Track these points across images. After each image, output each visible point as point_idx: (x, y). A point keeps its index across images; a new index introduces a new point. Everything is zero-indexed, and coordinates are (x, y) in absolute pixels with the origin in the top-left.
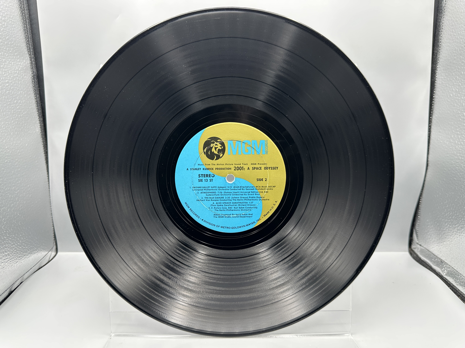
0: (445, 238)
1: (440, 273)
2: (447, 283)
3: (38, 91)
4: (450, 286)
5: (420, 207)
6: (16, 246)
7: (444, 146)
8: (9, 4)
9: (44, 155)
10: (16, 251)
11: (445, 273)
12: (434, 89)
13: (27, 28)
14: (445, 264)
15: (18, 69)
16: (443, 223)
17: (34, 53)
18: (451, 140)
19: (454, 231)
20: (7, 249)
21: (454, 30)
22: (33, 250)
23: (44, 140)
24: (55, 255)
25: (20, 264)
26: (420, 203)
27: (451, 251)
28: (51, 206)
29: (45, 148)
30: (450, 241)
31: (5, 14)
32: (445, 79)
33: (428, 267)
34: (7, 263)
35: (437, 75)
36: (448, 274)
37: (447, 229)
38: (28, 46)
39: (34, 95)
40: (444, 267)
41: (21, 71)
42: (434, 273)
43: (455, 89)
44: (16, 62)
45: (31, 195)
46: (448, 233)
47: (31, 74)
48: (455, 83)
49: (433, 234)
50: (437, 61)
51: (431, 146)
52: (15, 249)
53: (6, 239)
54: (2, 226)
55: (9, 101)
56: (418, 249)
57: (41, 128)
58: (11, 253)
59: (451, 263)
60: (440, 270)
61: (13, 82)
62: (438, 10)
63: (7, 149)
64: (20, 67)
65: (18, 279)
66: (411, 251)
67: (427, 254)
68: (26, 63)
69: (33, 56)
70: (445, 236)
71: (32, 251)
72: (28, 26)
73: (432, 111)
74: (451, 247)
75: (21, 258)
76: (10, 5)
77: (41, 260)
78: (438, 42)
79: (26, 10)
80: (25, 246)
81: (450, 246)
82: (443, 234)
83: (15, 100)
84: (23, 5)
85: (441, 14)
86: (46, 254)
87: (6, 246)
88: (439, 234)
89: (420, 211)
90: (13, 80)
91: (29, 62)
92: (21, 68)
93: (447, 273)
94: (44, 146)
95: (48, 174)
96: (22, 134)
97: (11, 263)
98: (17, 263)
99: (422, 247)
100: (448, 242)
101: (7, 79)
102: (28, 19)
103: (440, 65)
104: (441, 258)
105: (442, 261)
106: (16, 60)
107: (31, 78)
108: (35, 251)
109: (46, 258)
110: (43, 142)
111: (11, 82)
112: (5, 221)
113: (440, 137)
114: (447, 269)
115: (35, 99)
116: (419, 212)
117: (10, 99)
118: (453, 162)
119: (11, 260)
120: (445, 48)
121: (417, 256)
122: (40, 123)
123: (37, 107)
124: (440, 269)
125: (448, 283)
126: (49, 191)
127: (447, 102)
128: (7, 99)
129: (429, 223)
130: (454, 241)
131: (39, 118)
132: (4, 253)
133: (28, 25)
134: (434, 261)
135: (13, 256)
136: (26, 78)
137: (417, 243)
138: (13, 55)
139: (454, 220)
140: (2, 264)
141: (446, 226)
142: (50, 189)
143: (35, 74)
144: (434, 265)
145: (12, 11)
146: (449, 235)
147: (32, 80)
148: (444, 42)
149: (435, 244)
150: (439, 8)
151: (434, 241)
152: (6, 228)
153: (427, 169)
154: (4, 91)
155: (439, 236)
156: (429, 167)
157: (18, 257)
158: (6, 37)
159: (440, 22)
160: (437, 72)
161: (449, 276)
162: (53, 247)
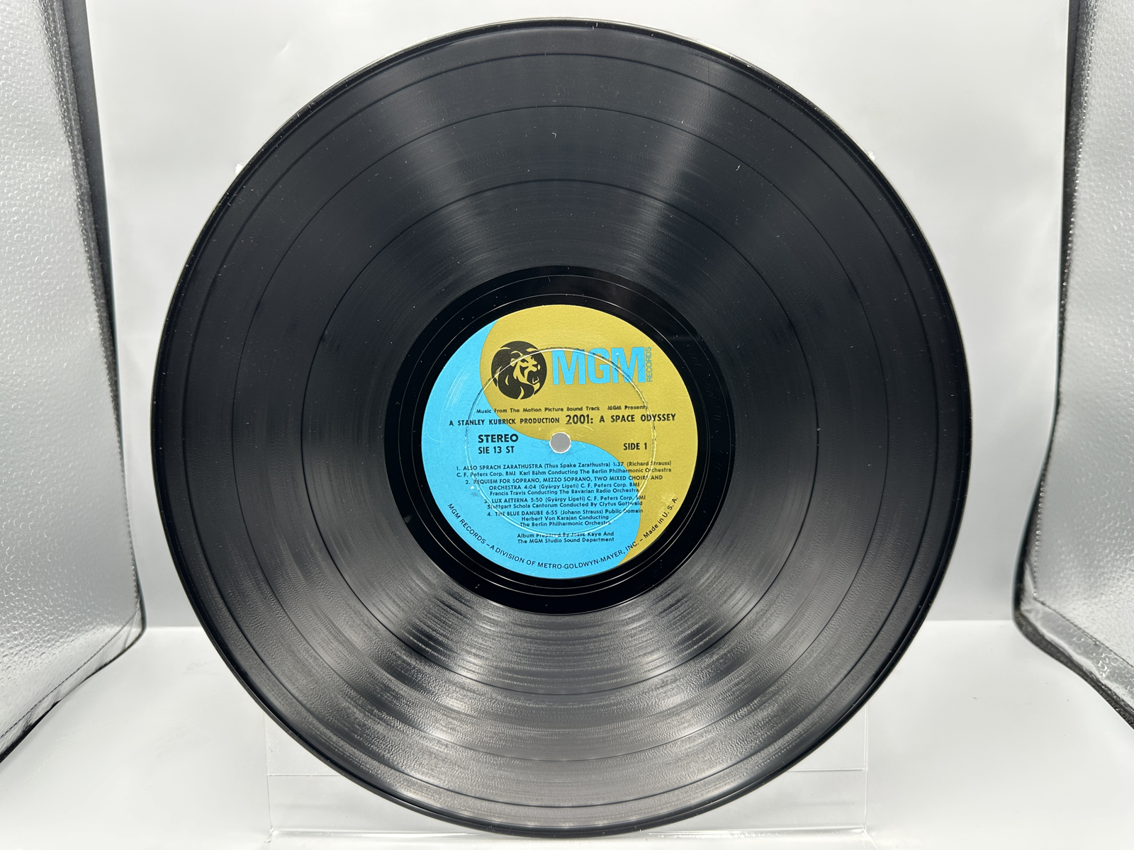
0: (1105, 585)
1: (1093, 672)
2: (1109, 699)
3: (92, 233)
4: (1118, 706)
5: (1040, 508)
6: (39, 614)
7: (1098, 354)
8: (17, 20)
9: (110, 389)
10: (40, 627)
11: (1105, 672)
12: (1071, 212)
13: (64, 80)
14: (1105, 650)
15: (43, 180)
16: (1098, 549)
17: (83, 139)
18: (1116, 340)
19: (1125, 569)
20: (18, 623)
21: (1120, 65)
22: (84, 623)
23: (109, 353)
24: (140, 636)
25: (51, 658)
26: (1042, 497)
27: (1119, 619)
28: (128, 515)
29: (113, 372)
30: (1118, 592)
31: (7, 46)
32: (1098, 186)
33: (1062, 659)
34: (17, 657)
35: (1079, 179)
36: (1113, 676)
37: (1108, 562)
38: (65, 123)
39: (82, 242)
40: (1101, 659)
41: (50, 184)
42: (1079, 674)
43: (1123, 211)
44: (38, 162)
45: (77, 487)
46: (1111, 572)
47: (74, 190)
48: (1123, 198)
49: (1073, 577)
50: (1078, 143)
51: (1065, 355)
52: (38, 622)
53: (15, 597)
54: (4, 565)
55: (20, 258)
56: (1037, 612)
57: (101, 322)
58: (28, 632)
59: (1121, 648)
60: (1093, 666)
61: (29, 211)
62: (1079, 15)
63: (15, 375)
64: (46, 174)
65: (46, 694)
66: (1020, 618)
67: (1059, 626)
68: (61, 163)
69: (78, 147)
70: (1104, 579)
71: (81, 626)
72: (66, 75)
73: (1068, 267)
74: (1119, 608)
75: (53, 642)
76: (22, 24)
77: (103, 647)
78: (1081, 95)
79: (62, 34)
80: (62, 613)
81: (1117, 604)
82: (1100, 575)
83: (34, 256)
84: (54, 21)
85: (1087, 26)
86: (117, 633)
87: (14, 613)
88: (1090, 576)
89: (1040, 519)
90: (30, 206)
91: (69, 161)
92: (51, 177)
93: (1109, 672)
94: (109, 368)
95: (120, 435)
96: (53, 337)
97: (27, 655)
98: (44, 656)
99: (1047, 609)
100: (1112, 597)
101: (15, 205)
102: (66, 58)
103: (1086, 152)
104: (1096, 636)
105: (1098, 643)
106: (38, 158)
107: (75, 201)
108: (87, 625)
109: (115, 642)
110: (107, 357)
111: (25, 213)
112: (10, 553)
113: (1089, 333)
114: (1110, 663)
115: (86, 251)
116: (1038, 522)
117: (23, 252)
118: (1122, 395)
119: (27, 650)
120: (1097, 109)
121: (1035, 630)
122: (98, 311)
123: (90, 272)
124: (1093, 663)
125: (1113, 699)
126: (123, 476)
127: (1103, 245)
128: (15, 253)
129: (1064, 549)
130: (1126, 593)
131: (95, 300)
132: (9, 632)
133: (67, 72)
134: (1076, 644)
135: (31, 638)
136: (62, 201)
137: (1035, 599)
138: (29, 146)
139: (1125, 540)
140: (6, 659)
141: (1107, 556)
142: (126, 473)
143: (85, 191)
144: (1078, 653)
145: (26, 37)
146: (1114, 578)
147: (77, 205)
148: (1095, 96)
149: (1078, 600)
150: (1081, 11)
151: (1077, 592)
152: (14, 571)
153: (1057, 413)
154: (6, 235)
155: (1090, 579)
156: (1061, 409)
157: (44, 641)
158: (12, 101)
159: (1084, 45)
160: (1078, 171)
161: (1116, 681)
162: (134, 616)
